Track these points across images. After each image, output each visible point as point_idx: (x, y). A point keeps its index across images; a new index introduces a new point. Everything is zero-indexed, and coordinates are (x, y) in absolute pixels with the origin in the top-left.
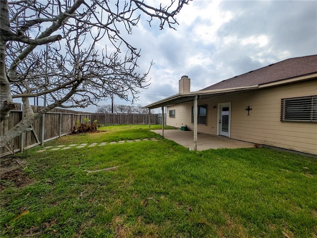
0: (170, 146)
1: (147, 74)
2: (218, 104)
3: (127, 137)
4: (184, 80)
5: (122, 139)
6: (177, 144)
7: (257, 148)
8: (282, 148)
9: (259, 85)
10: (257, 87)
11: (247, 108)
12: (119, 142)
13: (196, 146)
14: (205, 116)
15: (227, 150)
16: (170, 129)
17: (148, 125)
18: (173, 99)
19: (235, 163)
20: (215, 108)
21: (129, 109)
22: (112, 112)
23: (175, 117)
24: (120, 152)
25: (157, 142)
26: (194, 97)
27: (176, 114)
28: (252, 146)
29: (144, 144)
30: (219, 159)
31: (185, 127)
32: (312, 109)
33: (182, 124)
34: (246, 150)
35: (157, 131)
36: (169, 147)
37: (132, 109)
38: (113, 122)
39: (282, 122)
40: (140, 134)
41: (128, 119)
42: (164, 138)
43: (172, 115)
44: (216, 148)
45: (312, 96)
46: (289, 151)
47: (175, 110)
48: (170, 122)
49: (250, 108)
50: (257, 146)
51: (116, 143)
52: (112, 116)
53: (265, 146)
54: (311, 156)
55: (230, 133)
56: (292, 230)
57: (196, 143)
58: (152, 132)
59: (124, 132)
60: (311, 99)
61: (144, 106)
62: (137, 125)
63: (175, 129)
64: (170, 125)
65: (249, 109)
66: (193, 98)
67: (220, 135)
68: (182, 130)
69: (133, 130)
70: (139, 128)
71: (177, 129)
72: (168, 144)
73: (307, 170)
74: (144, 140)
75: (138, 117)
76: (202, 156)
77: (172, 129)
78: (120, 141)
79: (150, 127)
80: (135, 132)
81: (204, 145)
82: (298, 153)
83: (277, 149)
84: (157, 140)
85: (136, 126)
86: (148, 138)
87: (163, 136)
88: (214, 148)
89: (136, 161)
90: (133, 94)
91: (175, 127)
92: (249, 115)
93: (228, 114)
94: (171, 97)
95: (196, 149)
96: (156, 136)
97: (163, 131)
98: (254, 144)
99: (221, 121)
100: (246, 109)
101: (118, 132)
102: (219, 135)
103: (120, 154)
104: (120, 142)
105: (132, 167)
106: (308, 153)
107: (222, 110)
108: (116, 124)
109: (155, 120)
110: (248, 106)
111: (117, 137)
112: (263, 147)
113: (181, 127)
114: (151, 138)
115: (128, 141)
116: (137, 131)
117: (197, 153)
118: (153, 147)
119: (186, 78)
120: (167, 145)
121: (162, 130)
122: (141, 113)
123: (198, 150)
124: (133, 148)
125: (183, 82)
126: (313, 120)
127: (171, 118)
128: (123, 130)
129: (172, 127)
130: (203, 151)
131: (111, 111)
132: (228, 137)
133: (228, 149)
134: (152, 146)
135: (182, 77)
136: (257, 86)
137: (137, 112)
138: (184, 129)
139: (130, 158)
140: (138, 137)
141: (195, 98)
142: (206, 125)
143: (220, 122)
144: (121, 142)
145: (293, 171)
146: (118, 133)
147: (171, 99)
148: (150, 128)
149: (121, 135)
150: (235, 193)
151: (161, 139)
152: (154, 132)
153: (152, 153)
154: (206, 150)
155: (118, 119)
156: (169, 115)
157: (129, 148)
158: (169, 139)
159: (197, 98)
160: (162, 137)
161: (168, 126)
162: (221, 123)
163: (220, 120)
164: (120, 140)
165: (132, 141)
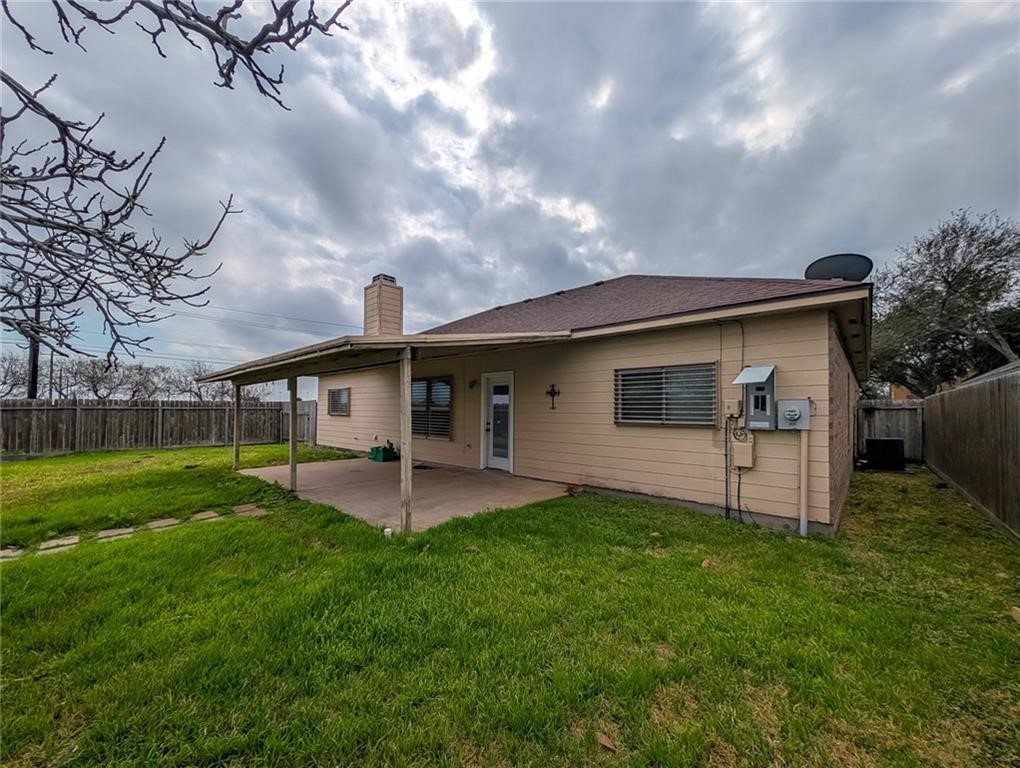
0: (314, 527)
1: (204, 246)
2: (483, 375)
3: (98, 514)
4: (380, 287)
5: (67, 529)
6: (342, 518)
7: (571, 495)
8: (619, 491)
9: (572, 331)
10: (569, 336)
11: (550, 389)
12: (43, 545)
13: (409, 515)
14: (448, 412)
15: (499, 513)
16: (328, 458)
17: (229, 449)
18: (325, 353)
19: (513, 552)
20: (475, 388)
21: (137, 378)
22: (32, 393)
23: (352, 413)
24: (28, 600)
25: (261, 518)
26: (400, 351)
27: (352, 403)
28: (561, 492)
29: (191, 538)
30: (473, 548)
31: (385, 448)
32: (664, 396)
33: (376, 438)
34: (544, 506)
35: (266, 474)
36: (307, 536)
37: (156, 380)
38: (26, 444)
39: (618, 426)
40: (183, 491)
41: (127, 426)
42: (296, 498)
43: (338, 406)
44: (468, 513)
45: (663, 367)
46: (631, 496)
47: (349, 389)
48: (330, 432)
49: (556, 389)
50: (571, 489)
51: (20, 552)
52: (20, 415)
53: (588, 489)
54: (666, 502)
55: (512, 460)
56: (616, 718)
57: (408, 505)
58: (248, 478)
59: (90, 491)
60: (661, 373)
61: (219, 368)
62: (180, 449)
63: (349, 458)
64: (332, 445)
65: (553, 393)
66: (398, 354)
67: (490, 466)
68: (374, 459)
69: (149, 473)
70: (186, 463)
71: (355, 457)
72: (306, 521)
73: (657, 539)
74: (199, 516)
75: (183, 417)
76: (425, 549)
77: (338, 458)
78: (52, 538)
79: (237, 456)
80: (159, 484)
81: (438, 508)
82: (645, 498)
83: (610, 493)
84: (263, 512)
85: (169, 456)
86: (219, 506)
87: (292, 491)
88: (466, 515)
89: (123, 632)
90: (111, 324)
91: (349, 450)
92: (553, 408)
93: (507, 402)
94: (314, 348)
95: (407, 526)
96: (259, 492)
97: (294, 469)
98: (565, 486)
99: (491, 426)
100: (547, 393)
101: (52, 494)
102: (487, 468)
103: (31, 613)
104: (53, 543)
105: (87, 670)
106: (661, 497)
107: (492, 391)
108: (48, 452)
109: (268, 425)
110: (551, 384)
111: (34, 521)
112: (585, 492)
113: (372, 449)
114: (234, 505)
115: (102, 534)
116: (170, 479)
117: (409, 539)
118: (229, 547)
119: (389, 283)
120: (300, 526)
121: (289, 466)
122: (205, 399)
123: (414, 529)
124: (124, 568)
125: (379, 296)
126: (666, 420)
127: (334, 418)
128: (89, 479)
129: (339, 449)
130: (431, 531)
131: (24, 389)
132: (508, 472)
133: (501, 510)
134: (228, 540)
135: (375, 279)
136: (568, 333)
137: (183, 391)
138: (381, 455)
139: (91, 623)
140: (166, 509)
141: (402, 356)
142: (451, 440)
143: (488, 430)
144: (58, 546)
145: (635, 547)
146: (48, 496)
147: (316, 355)
148: (237, 460)
149: (64, 510)
150: (501, 657)
151: (282, 502)
152: (255, 479)
153: (221, 573)
154: (440, 526)
155: (63, 427)
156: (326, 407)
157: (97, 569)
158: (315, 500)
159: (409, 356)
160: (290, 495)
161: (325, 447)
162: (491, 432)
163: (488, 424)
164: (51, 534)
165: (131, 530)
